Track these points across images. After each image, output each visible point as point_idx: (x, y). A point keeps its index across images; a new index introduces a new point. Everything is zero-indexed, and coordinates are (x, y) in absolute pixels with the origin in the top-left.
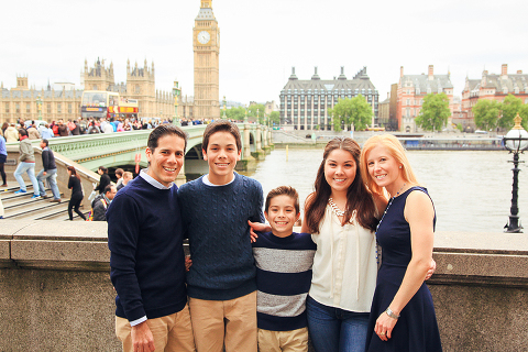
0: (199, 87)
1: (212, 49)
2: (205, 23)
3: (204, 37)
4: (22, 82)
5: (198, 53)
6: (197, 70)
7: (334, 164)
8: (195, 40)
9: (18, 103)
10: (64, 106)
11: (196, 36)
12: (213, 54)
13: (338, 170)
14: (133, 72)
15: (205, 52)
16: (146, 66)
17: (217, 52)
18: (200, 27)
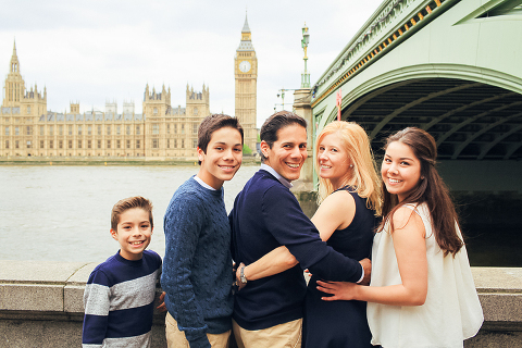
1: (253, 77)
2: (246, 54)
3: (245, 66)
4: (75, 108)
5: (240, 80)
6: (238, 96)
8: (237, 69)
9: (80, 125)
10: (123, 128)
11: (237, 66)
12: (253, 81)
14: (191, 95)
15: (246, 79)
16: (204, 91)
17: (255, 79)
18: (242, 57)
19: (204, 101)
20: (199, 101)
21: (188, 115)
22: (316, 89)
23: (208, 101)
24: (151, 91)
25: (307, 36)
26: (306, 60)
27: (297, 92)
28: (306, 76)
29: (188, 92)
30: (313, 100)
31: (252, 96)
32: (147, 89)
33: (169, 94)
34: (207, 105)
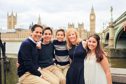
0: (91, 29)
2: (92, 14)
3: (92, 17)
5: (91, 21)
6: (91, 25)
7: (90, 42)
8: (90, 18)
12: (94, 21)
13: (91, 43)
14: (79, 25)
15: (93, 21)
16: (82, 24)
17: (95, 21)
18: (91, 15)
19: (82, 26)
20: (81, 26)
21: (79, 30)
22: (115, 22)
23: (83, 26)
24: (70, 24)
25: (112, 9)
26: (112, 15)
27: (109, 23)
28: (112, 19)
29: (78, 24)
30: (114, 25)
31: (94, 25)
32: (69, 24)
33: (74, 25)
34: (83, 27)
